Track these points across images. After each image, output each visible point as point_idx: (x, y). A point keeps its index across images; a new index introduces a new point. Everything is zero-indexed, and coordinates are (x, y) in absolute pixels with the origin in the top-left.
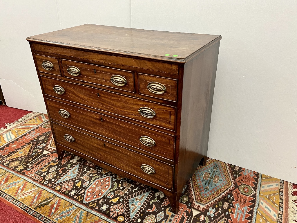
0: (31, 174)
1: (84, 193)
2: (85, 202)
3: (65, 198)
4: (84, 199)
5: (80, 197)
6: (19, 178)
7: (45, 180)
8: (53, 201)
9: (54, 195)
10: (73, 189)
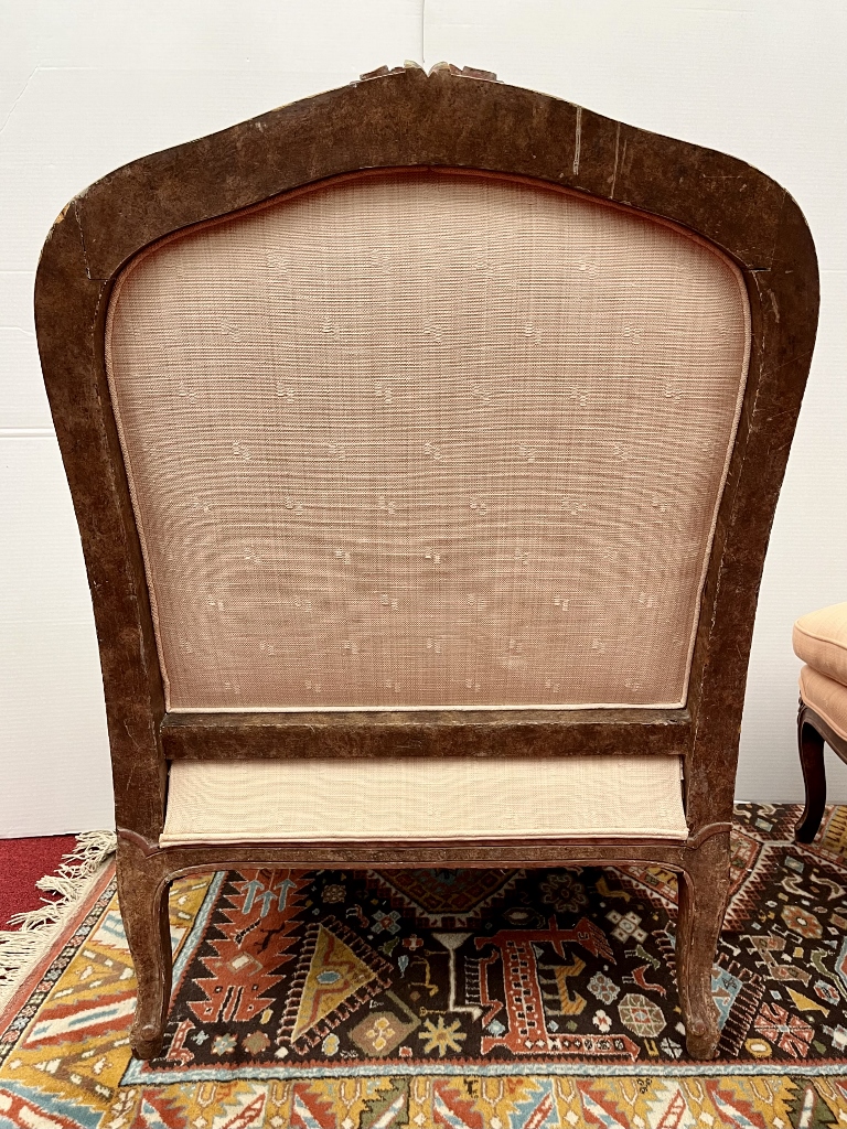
0: (541, 1043)
6: (514, 1078)
10: (817, 1028)
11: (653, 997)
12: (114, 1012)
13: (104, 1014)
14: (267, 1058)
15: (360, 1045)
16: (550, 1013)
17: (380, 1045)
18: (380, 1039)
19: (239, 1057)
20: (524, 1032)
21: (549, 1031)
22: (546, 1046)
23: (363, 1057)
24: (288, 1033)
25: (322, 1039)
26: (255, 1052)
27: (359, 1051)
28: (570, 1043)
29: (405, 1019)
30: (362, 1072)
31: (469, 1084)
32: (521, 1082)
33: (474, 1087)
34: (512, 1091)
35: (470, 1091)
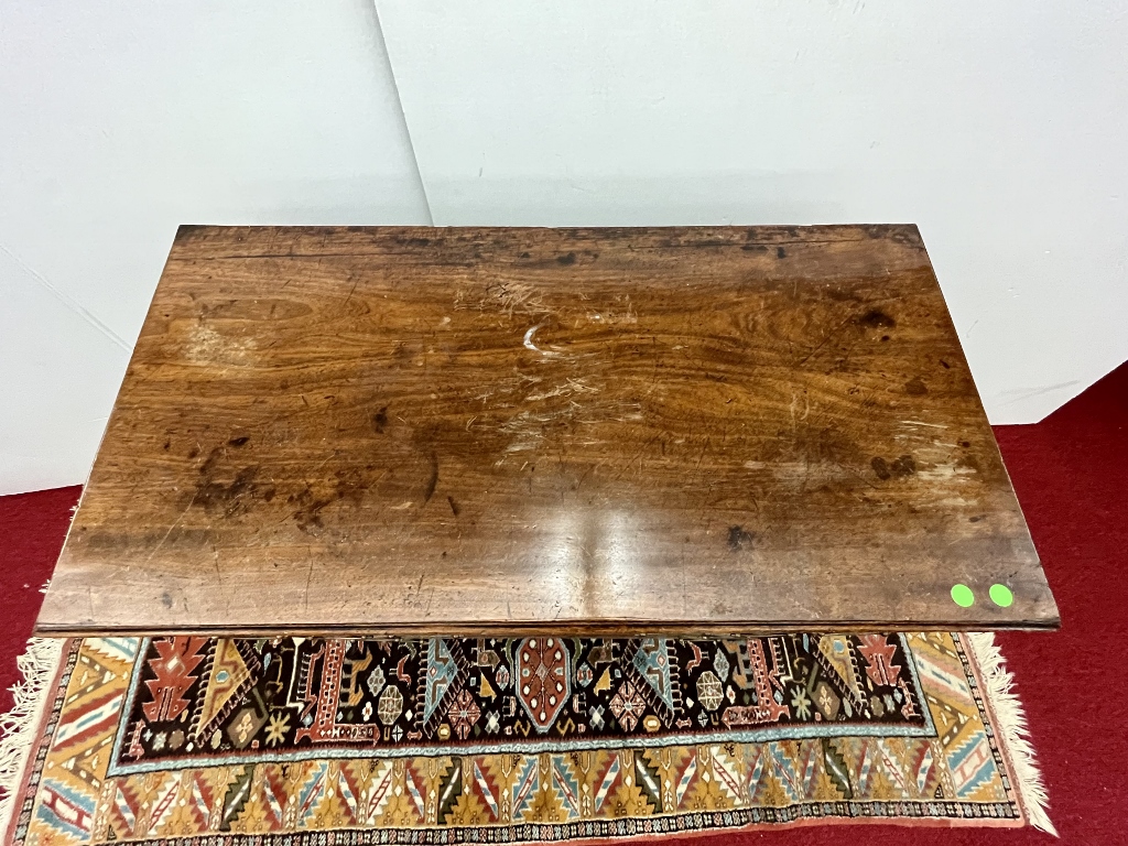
0: (329, 732)
3: (489, 748)
4: (536, 724)
5: (518, 723)
6: (308, 762)
7: (388, 726)
8: (466, 774)
9: (455, 758)
11: (402, 686)
12: (101, 714)
13: (95, 717)
14: (180, 752)
15: (232, 739)
16: (342, 705)
17: (243, 739)
18: (244, 733)
19: (166, 753)
20: (322, 723)
21: (337, 722)
23: (235, 750)
24: (194, 730)
26: (175, 747)
27: (231, 743)
28: (346, 732)
29: (259, 714)
30: (231, 762)
31: (284, 769)
32: (311, 765)
33: (287, 771)
34: (305, 772)
35: (284, 775)
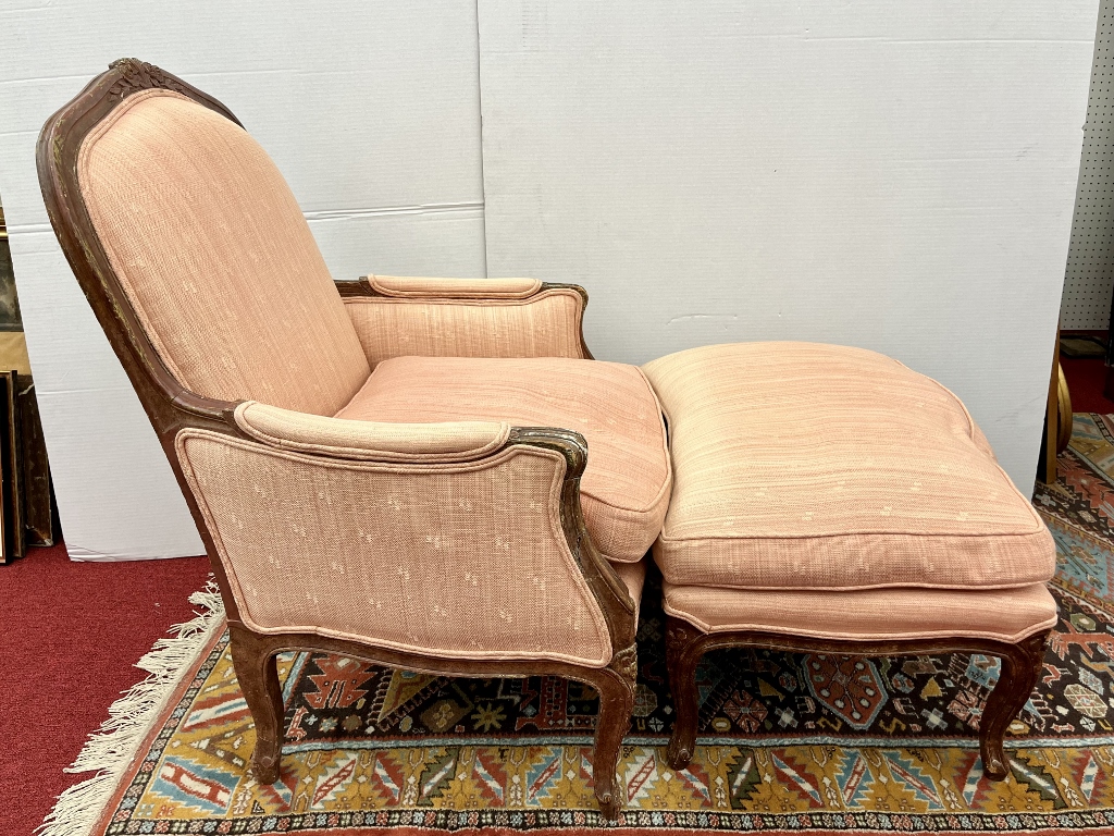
0: (560, 722)
1: (819, 706)
2: (858, 726)
3: (787, 742)
4: (849, 721)
5: (823, 719)
6: (535, 748)
7: (641, 719)
8: (763, 764)
9: (741, 748)
10: (771, 710)
11: (652, 685)
14: (359, 734)
15: (427, 724)
17: (442, 724)
18: (443, 719)
19: (338, 734)
20: (550, 713)
21: (569, 713)
22: (563, 724)
23: (429, 733)
24: (376, 716)
25: (401, 720)
26: (350, 729)
27: (426, 728)
28: (582, 721)
29: (463, 704)
30: (426, 744)
31: (502, 752)
32: (540, 750)
33: (505, 753)
34: (532, 756)
35: (502, 756)
